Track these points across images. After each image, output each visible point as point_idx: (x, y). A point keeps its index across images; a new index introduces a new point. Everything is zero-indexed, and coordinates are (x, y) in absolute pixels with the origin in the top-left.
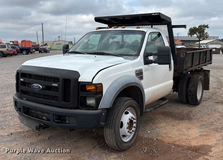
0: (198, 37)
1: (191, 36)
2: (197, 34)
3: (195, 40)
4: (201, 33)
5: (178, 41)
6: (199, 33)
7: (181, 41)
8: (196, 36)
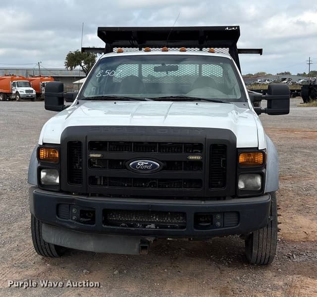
0: (83, 70)
1: (72, 69)
2: (83, 64)
3: (74, 77)
4: (89, 64)
5: (46, 78)
6: (85, 63)
7: (53, 77)
8: (81, 68)
